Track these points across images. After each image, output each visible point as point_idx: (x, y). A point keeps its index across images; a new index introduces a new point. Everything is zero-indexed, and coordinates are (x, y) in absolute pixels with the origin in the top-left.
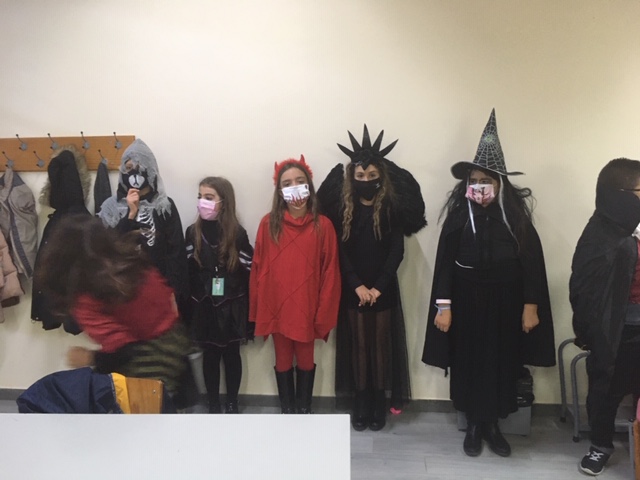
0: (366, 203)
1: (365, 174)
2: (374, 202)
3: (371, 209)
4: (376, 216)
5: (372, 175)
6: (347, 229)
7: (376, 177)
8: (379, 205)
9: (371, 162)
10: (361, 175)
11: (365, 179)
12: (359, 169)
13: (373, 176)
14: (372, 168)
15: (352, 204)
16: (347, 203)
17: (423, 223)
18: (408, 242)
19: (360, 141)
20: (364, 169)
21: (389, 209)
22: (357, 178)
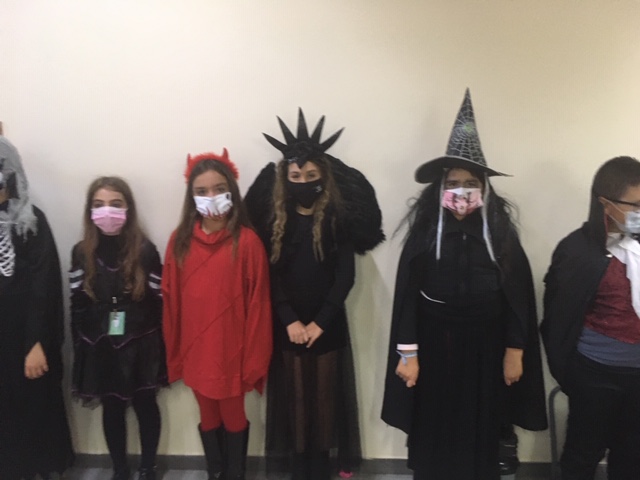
0: (304, 212)
1: (302, 173)
2: (315, 211)
3: (311, 219)
4: (317, 230)
5: (310, 174)
6: (277, 247)
7: (317, 177)
8: (320, 215)
9: (310, 158)
10: (297, 176)
11: (302, 180)
12: (294, 168)
13: (313, 176)
14: (310, 167)
15: (284, 214)
16: (278, 213)
17: (380, 237)
18: (361, 262)
19: (294, 130)
20: (300, 167)
21: (334, 219)
22: (292, 180)
